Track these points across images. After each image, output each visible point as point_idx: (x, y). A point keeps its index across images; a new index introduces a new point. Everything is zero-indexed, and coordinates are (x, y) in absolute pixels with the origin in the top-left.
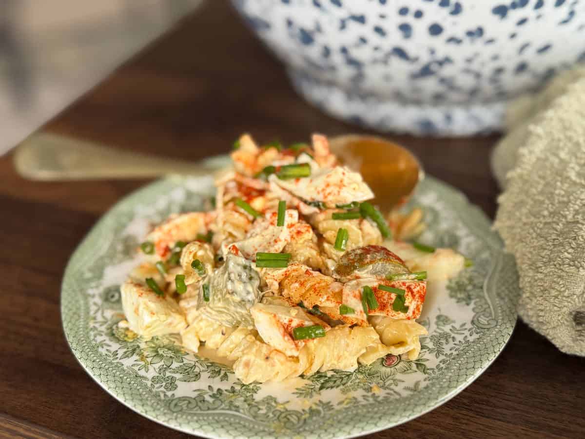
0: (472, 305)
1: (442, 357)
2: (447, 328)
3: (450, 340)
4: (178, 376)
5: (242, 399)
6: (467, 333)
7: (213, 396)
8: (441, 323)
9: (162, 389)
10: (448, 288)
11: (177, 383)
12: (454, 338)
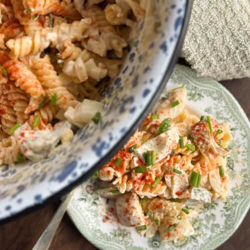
0: (205, 96)
1: (231, 120)
2: (214, 111)
3: (221, 112)
4: (211, 222)
5: (231, 200)
6: (219, 105)
7: (227, 211)
8: (210, 112)
9: (218, 229)
10: (189, 99)
11: (215, 223)
12: (221, 111)
